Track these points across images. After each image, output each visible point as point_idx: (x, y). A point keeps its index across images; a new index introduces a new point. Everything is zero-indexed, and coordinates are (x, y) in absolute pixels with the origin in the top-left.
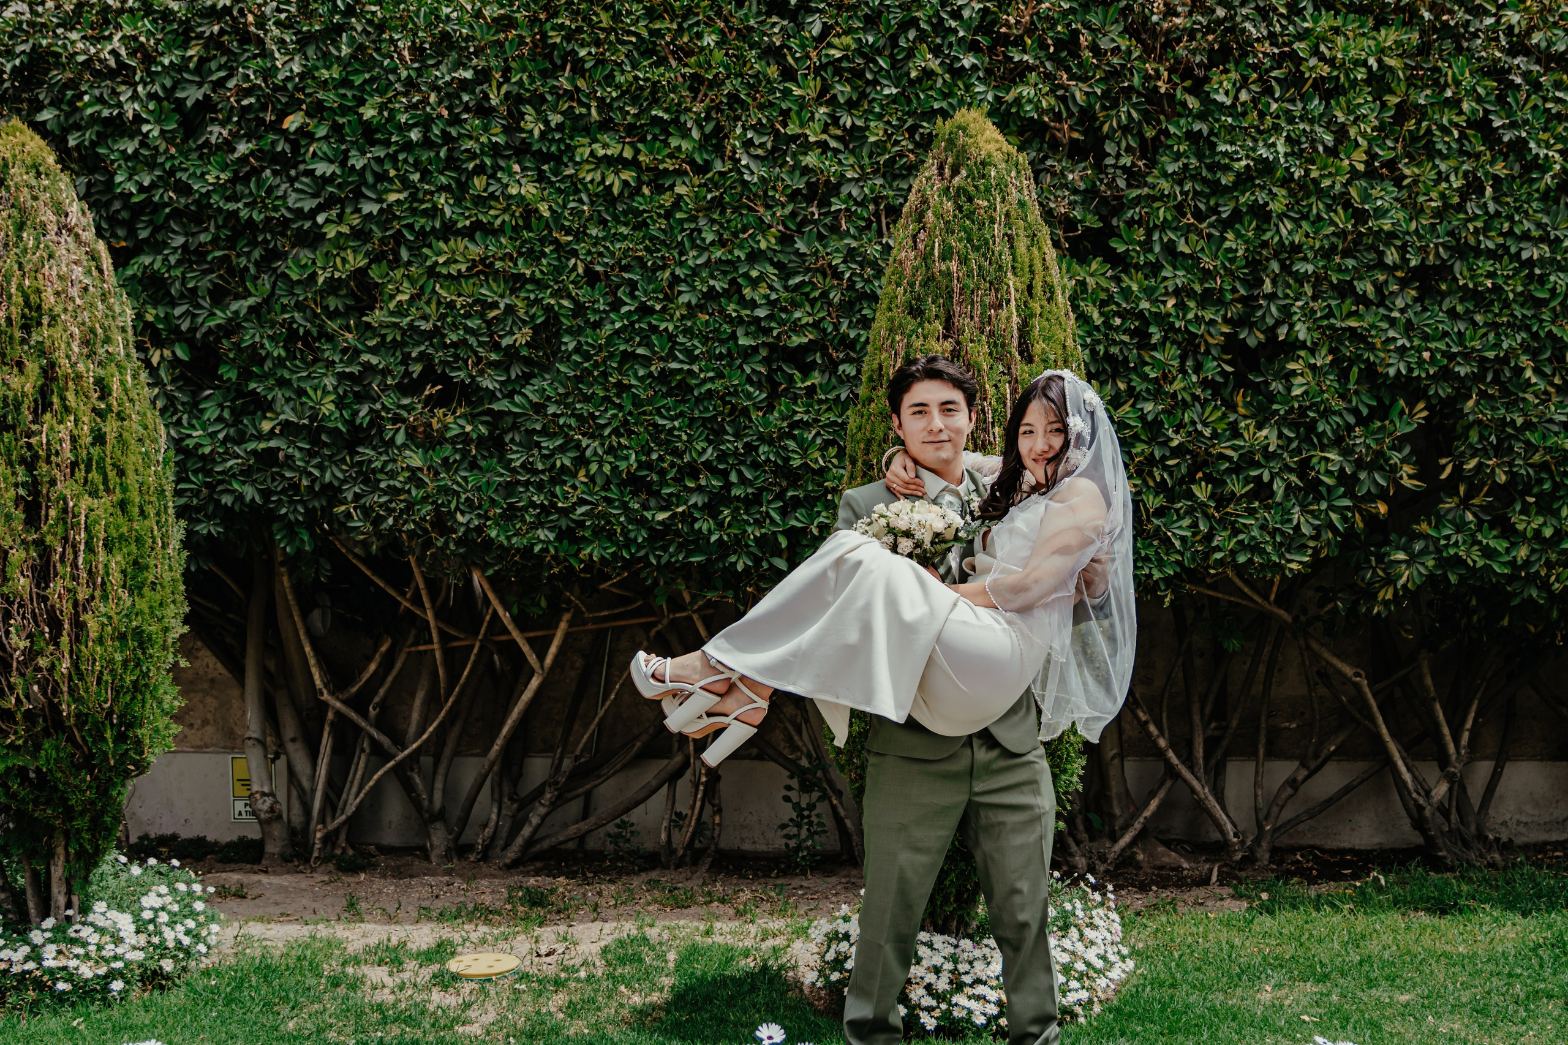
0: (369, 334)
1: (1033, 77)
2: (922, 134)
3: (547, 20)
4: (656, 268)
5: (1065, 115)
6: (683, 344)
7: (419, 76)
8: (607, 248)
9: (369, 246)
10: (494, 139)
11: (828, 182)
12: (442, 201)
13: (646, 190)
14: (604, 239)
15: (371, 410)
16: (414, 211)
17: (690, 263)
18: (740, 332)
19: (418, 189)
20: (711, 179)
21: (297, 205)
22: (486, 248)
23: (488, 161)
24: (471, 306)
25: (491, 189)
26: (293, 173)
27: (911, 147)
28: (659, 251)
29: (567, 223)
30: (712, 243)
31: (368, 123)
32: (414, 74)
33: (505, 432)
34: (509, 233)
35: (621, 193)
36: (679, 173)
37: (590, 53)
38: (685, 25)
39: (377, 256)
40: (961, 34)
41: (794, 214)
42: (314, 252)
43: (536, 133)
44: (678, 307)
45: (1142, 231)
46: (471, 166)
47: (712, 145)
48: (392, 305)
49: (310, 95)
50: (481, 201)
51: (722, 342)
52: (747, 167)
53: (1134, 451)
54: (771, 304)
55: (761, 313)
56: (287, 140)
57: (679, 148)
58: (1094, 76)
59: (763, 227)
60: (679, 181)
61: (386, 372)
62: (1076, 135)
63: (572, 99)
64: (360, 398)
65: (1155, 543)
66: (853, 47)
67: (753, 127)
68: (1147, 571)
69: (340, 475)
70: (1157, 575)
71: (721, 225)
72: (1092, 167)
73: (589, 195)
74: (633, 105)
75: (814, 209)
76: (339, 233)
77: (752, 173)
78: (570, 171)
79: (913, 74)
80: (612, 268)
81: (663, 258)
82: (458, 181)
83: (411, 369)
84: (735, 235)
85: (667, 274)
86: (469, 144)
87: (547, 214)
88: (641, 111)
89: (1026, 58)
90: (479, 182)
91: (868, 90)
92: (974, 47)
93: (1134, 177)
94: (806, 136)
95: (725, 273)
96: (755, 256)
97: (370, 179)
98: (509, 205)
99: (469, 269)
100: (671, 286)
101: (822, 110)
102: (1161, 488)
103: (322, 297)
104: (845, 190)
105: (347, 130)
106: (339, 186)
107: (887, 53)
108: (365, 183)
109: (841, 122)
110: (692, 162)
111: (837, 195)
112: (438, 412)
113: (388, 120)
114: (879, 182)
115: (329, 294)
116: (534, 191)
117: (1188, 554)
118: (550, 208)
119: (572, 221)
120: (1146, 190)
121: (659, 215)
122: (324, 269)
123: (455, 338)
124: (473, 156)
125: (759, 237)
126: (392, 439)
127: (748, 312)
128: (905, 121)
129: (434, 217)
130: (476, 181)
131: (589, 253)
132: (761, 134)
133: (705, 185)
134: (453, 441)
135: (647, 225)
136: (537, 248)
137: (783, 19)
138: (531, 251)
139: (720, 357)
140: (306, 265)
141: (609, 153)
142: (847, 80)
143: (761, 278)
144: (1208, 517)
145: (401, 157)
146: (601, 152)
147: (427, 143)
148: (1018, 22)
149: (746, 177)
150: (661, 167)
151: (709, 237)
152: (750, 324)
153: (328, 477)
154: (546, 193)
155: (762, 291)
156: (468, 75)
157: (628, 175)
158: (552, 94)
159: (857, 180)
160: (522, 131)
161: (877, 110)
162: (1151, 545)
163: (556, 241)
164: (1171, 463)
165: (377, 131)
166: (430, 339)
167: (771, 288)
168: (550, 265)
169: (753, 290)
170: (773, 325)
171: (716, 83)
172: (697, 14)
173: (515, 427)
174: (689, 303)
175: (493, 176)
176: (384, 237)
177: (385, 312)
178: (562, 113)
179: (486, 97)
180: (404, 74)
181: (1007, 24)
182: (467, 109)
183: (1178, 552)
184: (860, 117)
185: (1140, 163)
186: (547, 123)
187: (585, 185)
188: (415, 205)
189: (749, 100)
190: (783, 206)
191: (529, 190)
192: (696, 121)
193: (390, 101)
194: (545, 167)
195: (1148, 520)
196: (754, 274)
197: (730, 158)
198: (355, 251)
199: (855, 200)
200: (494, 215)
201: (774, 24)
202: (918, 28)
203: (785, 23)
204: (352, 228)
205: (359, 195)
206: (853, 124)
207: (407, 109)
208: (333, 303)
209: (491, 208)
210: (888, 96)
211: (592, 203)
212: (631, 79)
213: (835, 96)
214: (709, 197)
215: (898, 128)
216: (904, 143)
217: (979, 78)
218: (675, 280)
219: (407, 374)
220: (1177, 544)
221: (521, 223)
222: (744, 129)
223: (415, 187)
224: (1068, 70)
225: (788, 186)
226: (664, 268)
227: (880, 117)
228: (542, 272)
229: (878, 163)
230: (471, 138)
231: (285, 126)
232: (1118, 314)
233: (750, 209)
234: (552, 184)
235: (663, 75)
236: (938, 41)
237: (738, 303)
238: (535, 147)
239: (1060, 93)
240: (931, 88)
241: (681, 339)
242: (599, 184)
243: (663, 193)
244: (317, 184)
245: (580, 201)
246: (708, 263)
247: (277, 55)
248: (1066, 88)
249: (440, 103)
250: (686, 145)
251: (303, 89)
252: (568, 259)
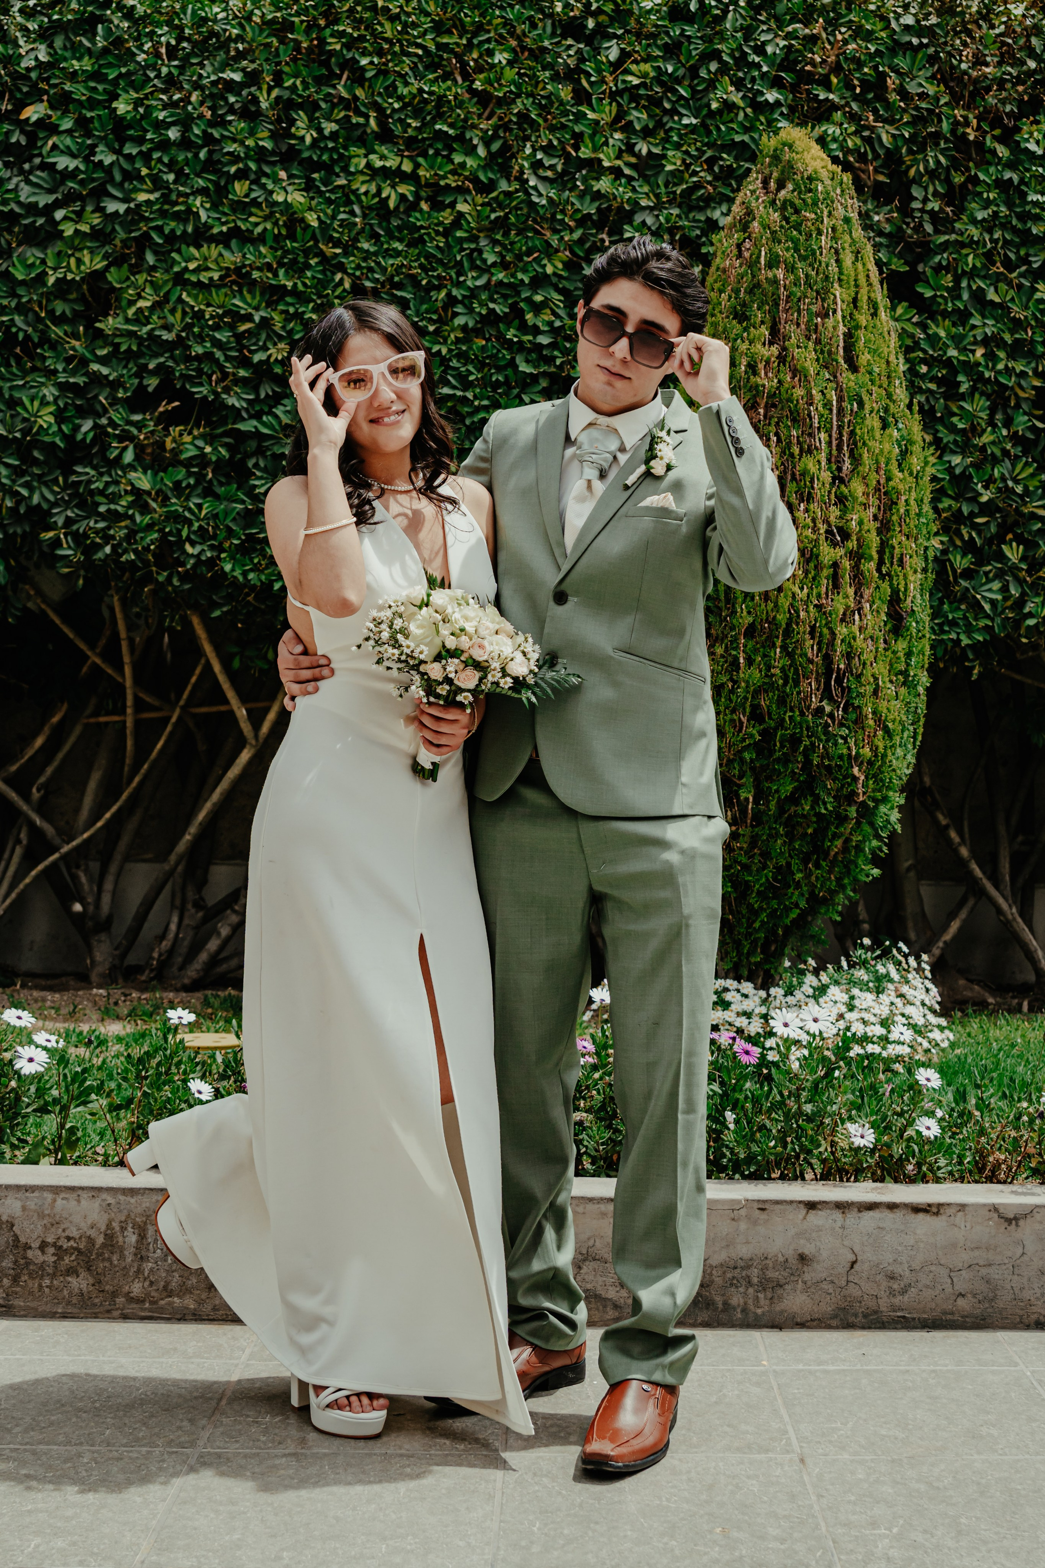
0: (100, 342)
1: (838, 116)
2: (721, 167)
3: (327, 26)
4: (430, 287)
5: (870, 157)
6: (457, 369)
7: (180, 74)
8: (378, 264)
9: (108, 249)
10: (261, 143)
11: (621, 208)
12: (198, 203)
13: (424, 206)
14: (375, 254)
15: (96, 426)
16: (163, 214)
17: (469, 283)
18: (520, 360)
19: (171, 191)
20: (496, 199)
21: (32, 199)
22: (244, 256)
23: (253, 166)
24: (221, 317)
25: (253, 195)
26: (27, 166)
27: (709, 178)
28: (435, 270)
29: (336, 235)
30: (494, 264)
31: (122, 118)
32: (175, 72)
33: (248, 456)
34: (270, 242)
35: (397, 208)
36: (461, 190)
37: (372, 63)
38: (475, 41)
39: (116, 259)
40: (765, 69)
41: (581, 241)
42: (44, 250)
43: (308, 140)
44: (453, 330)
45: (949, 277)
46: (233, 170)
47: (498, 164)
48: (131, 312)
49: (55, 86)
50: (243, 207)
51: (499, 369)
52: (535, 188)
53: (940, 506)
54: (554, 331)
55: (544, 340)
56: (22, 132)
57: (463, 165)
58: (902, 118)
59: (549, 251)
60: (460, 199)
61: (116, 384)
62: (881, 178)
63: (347, 108)
64: (83, 412)
65: (963, 607)
66: (652, 74)
67: (542, 148)
68: (953, 636)
69: (51, 497)
70: (965, 641)
71: (504, 246)
72: (899, 210)
73: (362, 207)
74: (415, 118)
75: (604, 236)
76: (77, 231)
77: (540, 195)
78: (342, 182)
79: (714, 105)
80: (383, 285)
81: (439, 277)
82: (216, 184)
83: (145, 382)
84: (519, 257)
85: (443, 294)
86: (232, 147)
87: (315, 224)
88: (424, 125)
89: (831, 96)
90: (240, 188)
91: (665, 119)
92: (777, 83)
93: (940, 222)
94: (600, 161)
95: (505, 297)
96: (539, 281)
97: (118, 177)
98: (272, 213)
99: (221, 278)
100: (445, 308)
101: (617, 136)
102: (969, 547)
103: (48, 300)
104: (638, 218)
105: (96, 124)
106: (82, 183)
107: (686, 83)
108: (112, 180)
109: (637, 149)
110: (475, 180)
111: (630, 223)
112: (175, 431)
113: (143, 117)
114: (675, 211)
115: (56, 298)
116: (302, 200)
117: (998, 620)
118: (319, 218)
119: (342, 233)
120: (953, 237)
121: (437, 233)
122: (55, 269)
123: (200, 350)
124: (235, 158)
125: (545, 261)
126: (120, 457)
127: (530, 338)
128: (704, 152)
129: (186, 221)
130: (237, 186)
131: (358, 267)
132: (551, 155)
133: (488, 204)
134: (188, 464)
135: (424, 242)
136: (301, 260)
137: (578, 42)
138: (294, 261)
139: (498, 384)
140: (33, 265)
141: (388, 164)
142: (644, 107)
143: (545, 304)
144: (1020, 582)
145: (156, 155)
146: (379, 164)
147: (185, 143)
148: (824, 61)
149: (535, 199)
150: (442, 183)
151: (491, 259)
152: (530, 351)
153: (36, 499)
154: (314, 203)
155: (546, 318)
156: (237, 77)
157: (402, 189)
158: (326, 102)
159: (651, 209)
160: (294, 137)
161: (675, 139)
162: (959, 608)
163: (321, 254)
164: (980, 520)
165: (130, 127)
166: (171, 351)
167: (554, 313)
168: (314, 277)
169: (537, 314)
170: (556, 353)
171: (506, 101)
172: (488, 31)
173: (260, 452)
174: (466, 324)
175: (256, 182)
176: (128, 239)
177: (120, 319)
178: (336, 122)
179: (255, 101)
180: (164, 70)
181: (813, 63)
182: (231, 110)
183: (987, 616)
184: (656, 145)
185: (948, 209)
186: (320, 130)
187: (358, 197)
188: (166, 207)
189: (541, 121)
190: (572, 231)
191: (297, 198)
192: (482, 138)
193: (146, 97)
194: (316, 176)
195: (956, 582)
196: (538, 298)
197: (516, 179)
198: (92, 253)
199: (649, 228)
200: (255, 222)
201: (569, 47)
202: (720, 61)
203: (582, 46)
204: (92, 227)
205: (100, 193)
206: (649, 152)
207: (165, 107)
208: (60, 307)
209: (251, 214)
210: (687, 126)
211: (364, 216)
212: (415, 91)
213: (631, 122)
214: (493, 216)
215: (696, 158)
216: (702, 174)
217: (782, 114)
218: (451, 301)
219: (142, 388)
220: (987, 607)
221: (284, 232)
222: (534, 150)
223: (168, 188)
224: (875, 111)
225: (578, 210)
226: (438, 288)
227: (678, 146)
228: (304, 284)
229: (674, 193)
230: (234, 140)
231: (23, 117)
232: (924, 361)
233: (537, 232)
234: (321, 193)
235: (449, 89)
236: (740, 74)
237: (518, 329)
238: (306, 155)
239: (866, 133)
240: (732, 121)
241: (454, 363)
242: (374, 196)
243: (443, 210)
244: (54, 179)
245: (352, 213)
246: (487, 286)
247: (21, 42)
248: (872, 129)
249: (202, 103)
250: (470, 162)
251: (47, 80)
252: (334, 274)
